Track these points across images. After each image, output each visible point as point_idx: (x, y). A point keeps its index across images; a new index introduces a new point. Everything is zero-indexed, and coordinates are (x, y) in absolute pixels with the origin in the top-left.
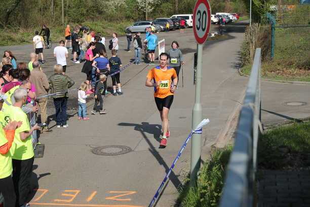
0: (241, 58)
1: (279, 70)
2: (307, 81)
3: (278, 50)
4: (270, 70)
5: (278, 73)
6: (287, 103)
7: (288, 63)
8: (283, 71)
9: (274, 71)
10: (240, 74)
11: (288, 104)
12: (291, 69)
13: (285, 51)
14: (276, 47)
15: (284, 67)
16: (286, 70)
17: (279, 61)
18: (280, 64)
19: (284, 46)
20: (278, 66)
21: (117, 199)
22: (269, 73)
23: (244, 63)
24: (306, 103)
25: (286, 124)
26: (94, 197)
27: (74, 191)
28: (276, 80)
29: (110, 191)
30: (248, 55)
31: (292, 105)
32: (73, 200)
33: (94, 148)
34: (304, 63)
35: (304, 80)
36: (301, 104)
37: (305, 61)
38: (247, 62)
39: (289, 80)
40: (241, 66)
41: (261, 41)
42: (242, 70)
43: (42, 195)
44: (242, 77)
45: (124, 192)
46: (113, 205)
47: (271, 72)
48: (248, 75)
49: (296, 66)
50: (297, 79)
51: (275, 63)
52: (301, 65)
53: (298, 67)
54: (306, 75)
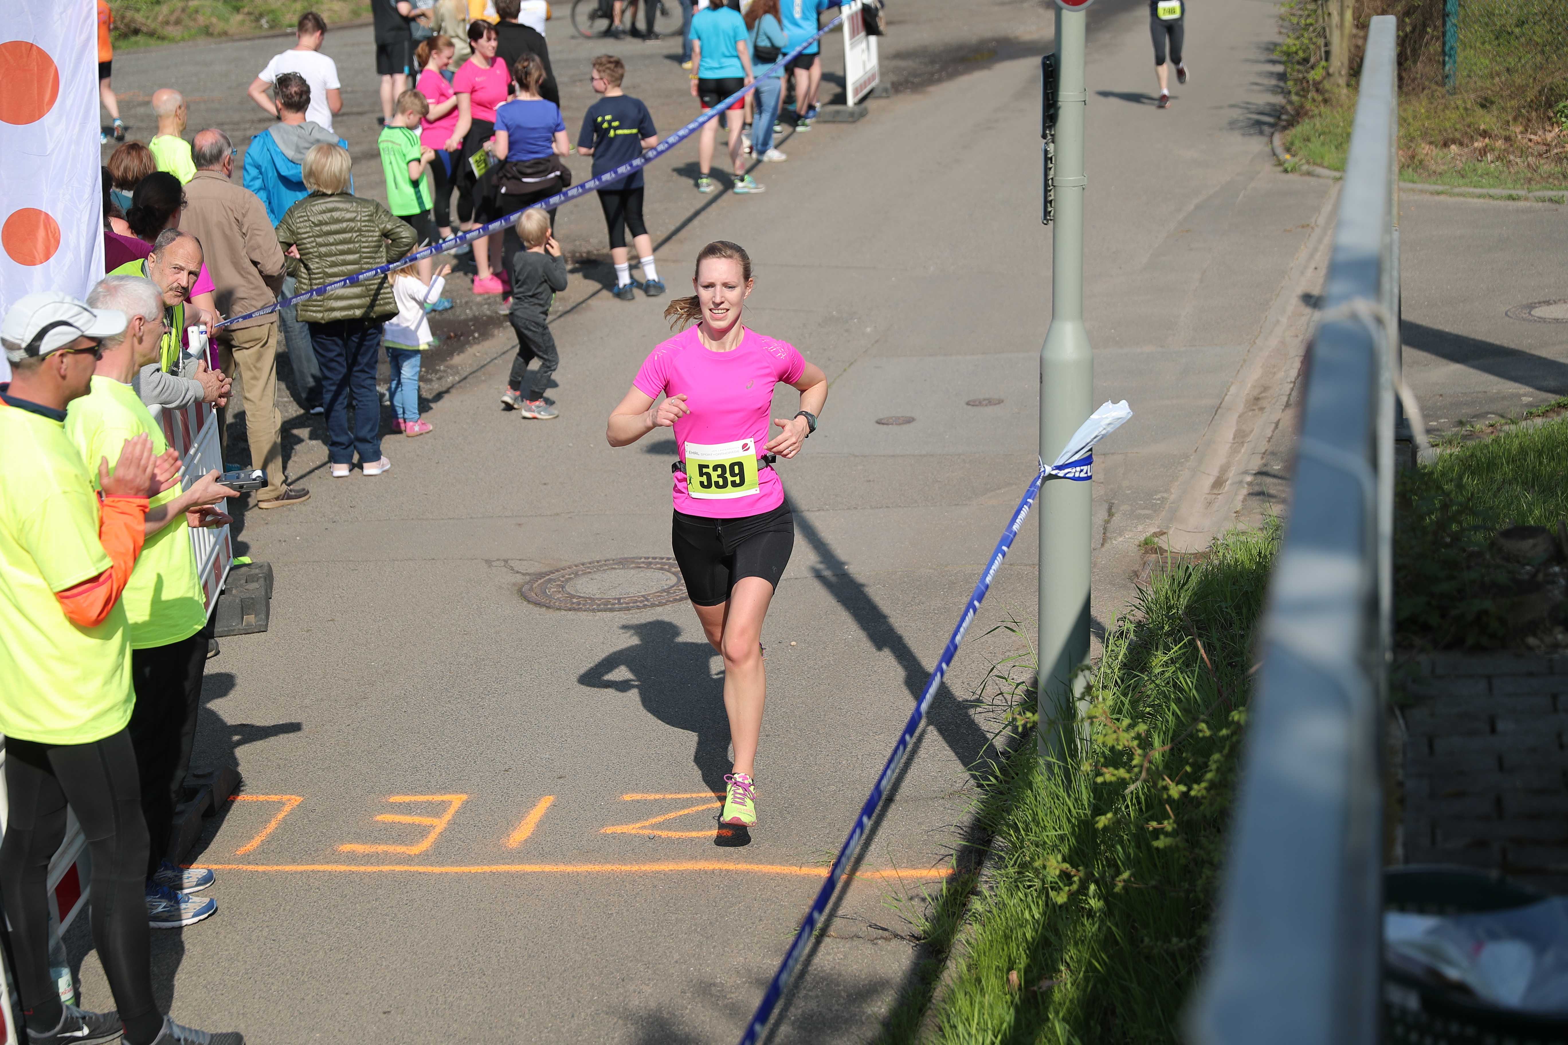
0: (1282, 77)
1: (1485, 134)
3: (1477, 27)
4: (1440, 139)
6: (1533, 305)
7: (1530, 95)
8: (1509, 139)
9: (1461, 144)
10: (1280, 164)
11: (1539, 312)
12: (1548, 128)
13: (1517, 31)
14: (1466, 15)
15: (1515, 119)
16: (1522, 133)
17: (1488, 89)
18: (1492, 103)
19: (1508, 5)
20: (1480, 112)
21: (659, 833)
22: (1436, 151)
23: (1298, 104)
25: (1532, 415)
26: (541, 824)
27: (439, 798)
28: (1472, 190)
29: (621, 793)
30: (1323, 63)
31: (1561, 316)
32: (437, 845)
33: (529, 574)
38: (1314, 100)
39: (1539, 186)
40: (1284, 120)
42: (1292, 143)
43: (273, 826)
44: (1292, 176)
45: (694, 795)
46: (644, 863)
47: (1446, 144)
48: (1321, 165)
51: (1466, 99)
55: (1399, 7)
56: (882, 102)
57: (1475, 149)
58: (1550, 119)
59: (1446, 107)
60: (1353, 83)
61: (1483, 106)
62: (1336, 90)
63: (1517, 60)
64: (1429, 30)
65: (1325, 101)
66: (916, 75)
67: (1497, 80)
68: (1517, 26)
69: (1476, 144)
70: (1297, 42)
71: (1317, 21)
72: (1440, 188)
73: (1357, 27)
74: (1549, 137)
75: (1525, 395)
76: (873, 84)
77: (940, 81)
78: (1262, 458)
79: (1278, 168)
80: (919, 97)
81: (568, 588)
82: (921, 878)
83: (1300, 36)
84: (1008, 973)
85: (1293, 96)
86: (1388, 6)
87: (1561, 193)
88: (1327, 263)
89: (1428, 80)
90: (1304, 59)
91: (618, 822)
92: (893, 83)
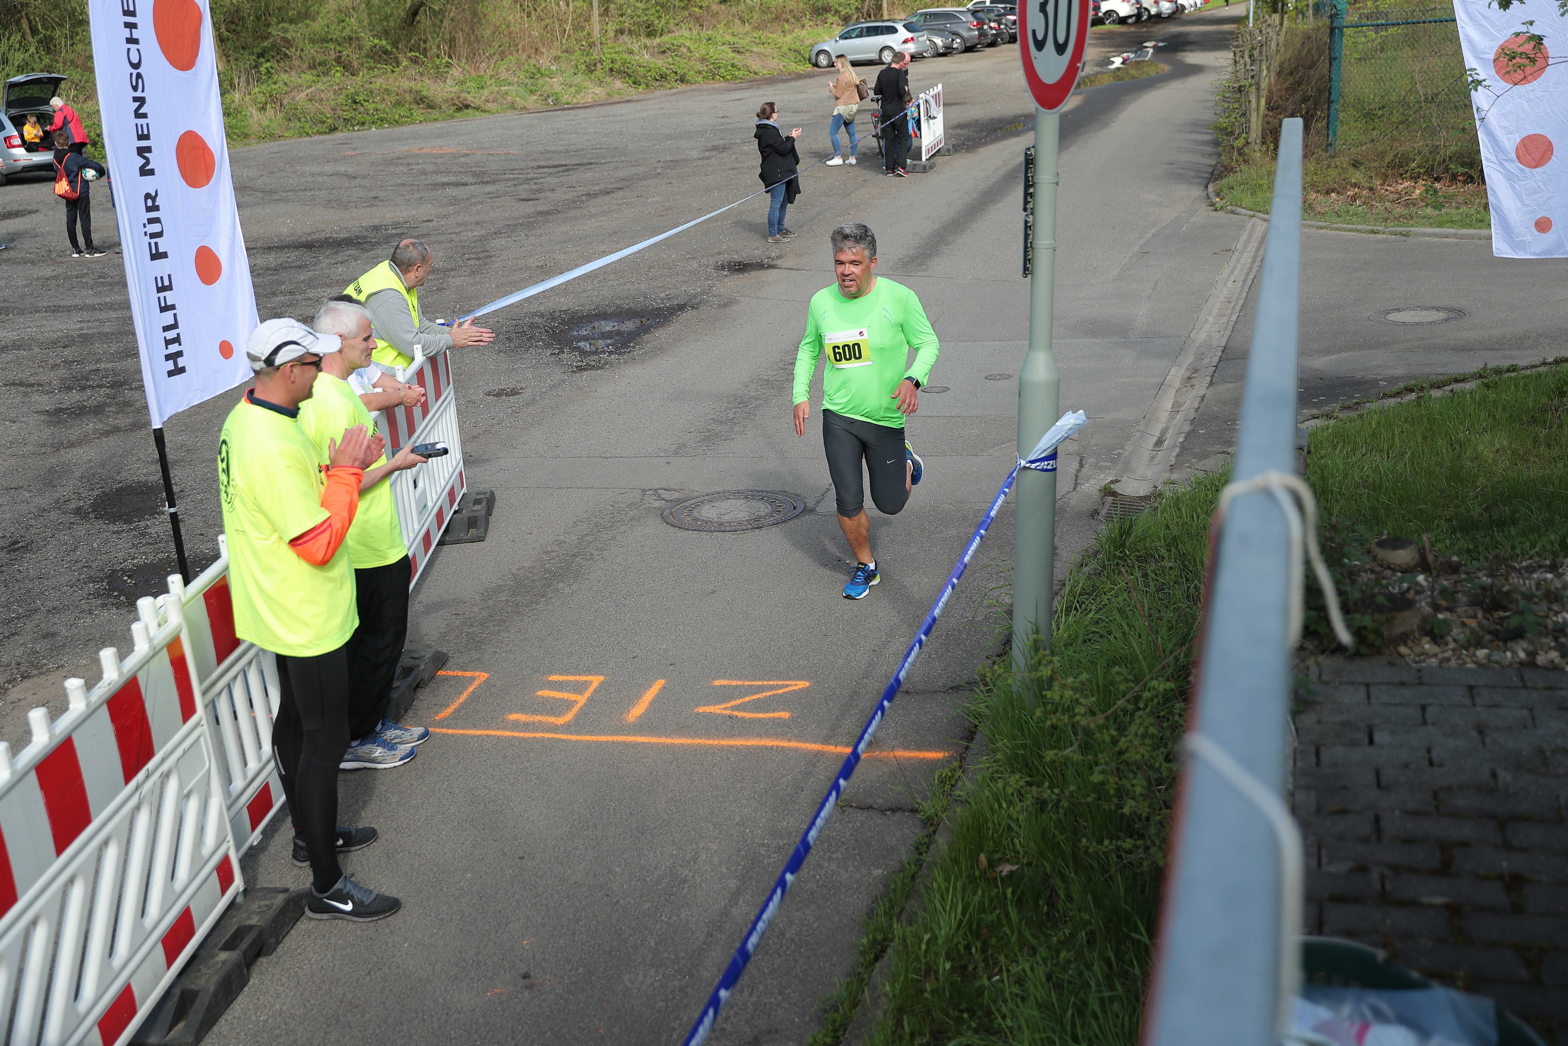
0: (1216, 143)
1: (1355, 186)
2: (1463, 226)
3: (1352, 111)
4: (1323, 189)
5: (1354, 198)
6: (1387, 313)
7: (1388, 158)
8: (1371, 189)
9: (1338, 193)
10: (1212, 205)
11: (1391, 317)
12: (1400, 181)
13: (1380, 113)
14: (1345, 102)
15: (1376, 175)
16: (1381, 185)
17: (1357, 154)
18: (1361, 164)
19: (1375, 95)
20: (1352, 170)
21: (737, 713)
22: (1321, 197)
23: (1226, 163)
24: (1459, 313)
25: (1386, 396)
26: (653, 703)
27: (584, 678)
28: (1345, 226)
29: (713, 679)
30: (1244, 135)
31: (1407, 320)
32: (577, 717)
33: (670, 501)
34: (1450, 158)
35: (1452, 222)
36: (1442, 315)
37: (1453, 149)
38: (1237, 161)
39: (1392, 224)
40: (1216, 174)
41: (1291, 80)
42: (1221, 190)
43: (465, 696)
44: (1220, 214)
45: (765, 683)
46: (723, 739)
47: (1328, 193)
48: (1241, 206)
49: (1421, 171)
50: (1424, 221)
51: (1343, 161)
52: (1439, 163)
53: (1429, 172)
54: (1457, 203)
55: (1298, 96)
56: (946, 158)
57: (1348, 196)
58: (1401, 175)
59: (1329, 167)
60: (1264, 148)
61: (1354, 166)
62: (1252, 154)
63: (1379, 133)
64: (1319, 112)
65: (1245, 161)
66: (968, 139)
67: (1364, 148)
68: (1380, 109)
69: (1349, 193)
70: (1226, 121)
71: (1241, 105)
72: (1324, 224)
73: (1268, 109)
74: (1400, 187)
75: (1381, 380)
76: (940, 146)
77: (985, 144)
78: (1191, 424)
79: (1211, 208)
80: (971, 155)
81: (696, 514)
82: (924, 759)
83: (1229, 117)
84: (978, 855)
85: (1223, 157)
86: (1290, 95)
87: (1408, 229)
88: (1242, 278)
89: (1316, 147)
90: (1231, 132)
91: (708, 703)
92: (953, 145)
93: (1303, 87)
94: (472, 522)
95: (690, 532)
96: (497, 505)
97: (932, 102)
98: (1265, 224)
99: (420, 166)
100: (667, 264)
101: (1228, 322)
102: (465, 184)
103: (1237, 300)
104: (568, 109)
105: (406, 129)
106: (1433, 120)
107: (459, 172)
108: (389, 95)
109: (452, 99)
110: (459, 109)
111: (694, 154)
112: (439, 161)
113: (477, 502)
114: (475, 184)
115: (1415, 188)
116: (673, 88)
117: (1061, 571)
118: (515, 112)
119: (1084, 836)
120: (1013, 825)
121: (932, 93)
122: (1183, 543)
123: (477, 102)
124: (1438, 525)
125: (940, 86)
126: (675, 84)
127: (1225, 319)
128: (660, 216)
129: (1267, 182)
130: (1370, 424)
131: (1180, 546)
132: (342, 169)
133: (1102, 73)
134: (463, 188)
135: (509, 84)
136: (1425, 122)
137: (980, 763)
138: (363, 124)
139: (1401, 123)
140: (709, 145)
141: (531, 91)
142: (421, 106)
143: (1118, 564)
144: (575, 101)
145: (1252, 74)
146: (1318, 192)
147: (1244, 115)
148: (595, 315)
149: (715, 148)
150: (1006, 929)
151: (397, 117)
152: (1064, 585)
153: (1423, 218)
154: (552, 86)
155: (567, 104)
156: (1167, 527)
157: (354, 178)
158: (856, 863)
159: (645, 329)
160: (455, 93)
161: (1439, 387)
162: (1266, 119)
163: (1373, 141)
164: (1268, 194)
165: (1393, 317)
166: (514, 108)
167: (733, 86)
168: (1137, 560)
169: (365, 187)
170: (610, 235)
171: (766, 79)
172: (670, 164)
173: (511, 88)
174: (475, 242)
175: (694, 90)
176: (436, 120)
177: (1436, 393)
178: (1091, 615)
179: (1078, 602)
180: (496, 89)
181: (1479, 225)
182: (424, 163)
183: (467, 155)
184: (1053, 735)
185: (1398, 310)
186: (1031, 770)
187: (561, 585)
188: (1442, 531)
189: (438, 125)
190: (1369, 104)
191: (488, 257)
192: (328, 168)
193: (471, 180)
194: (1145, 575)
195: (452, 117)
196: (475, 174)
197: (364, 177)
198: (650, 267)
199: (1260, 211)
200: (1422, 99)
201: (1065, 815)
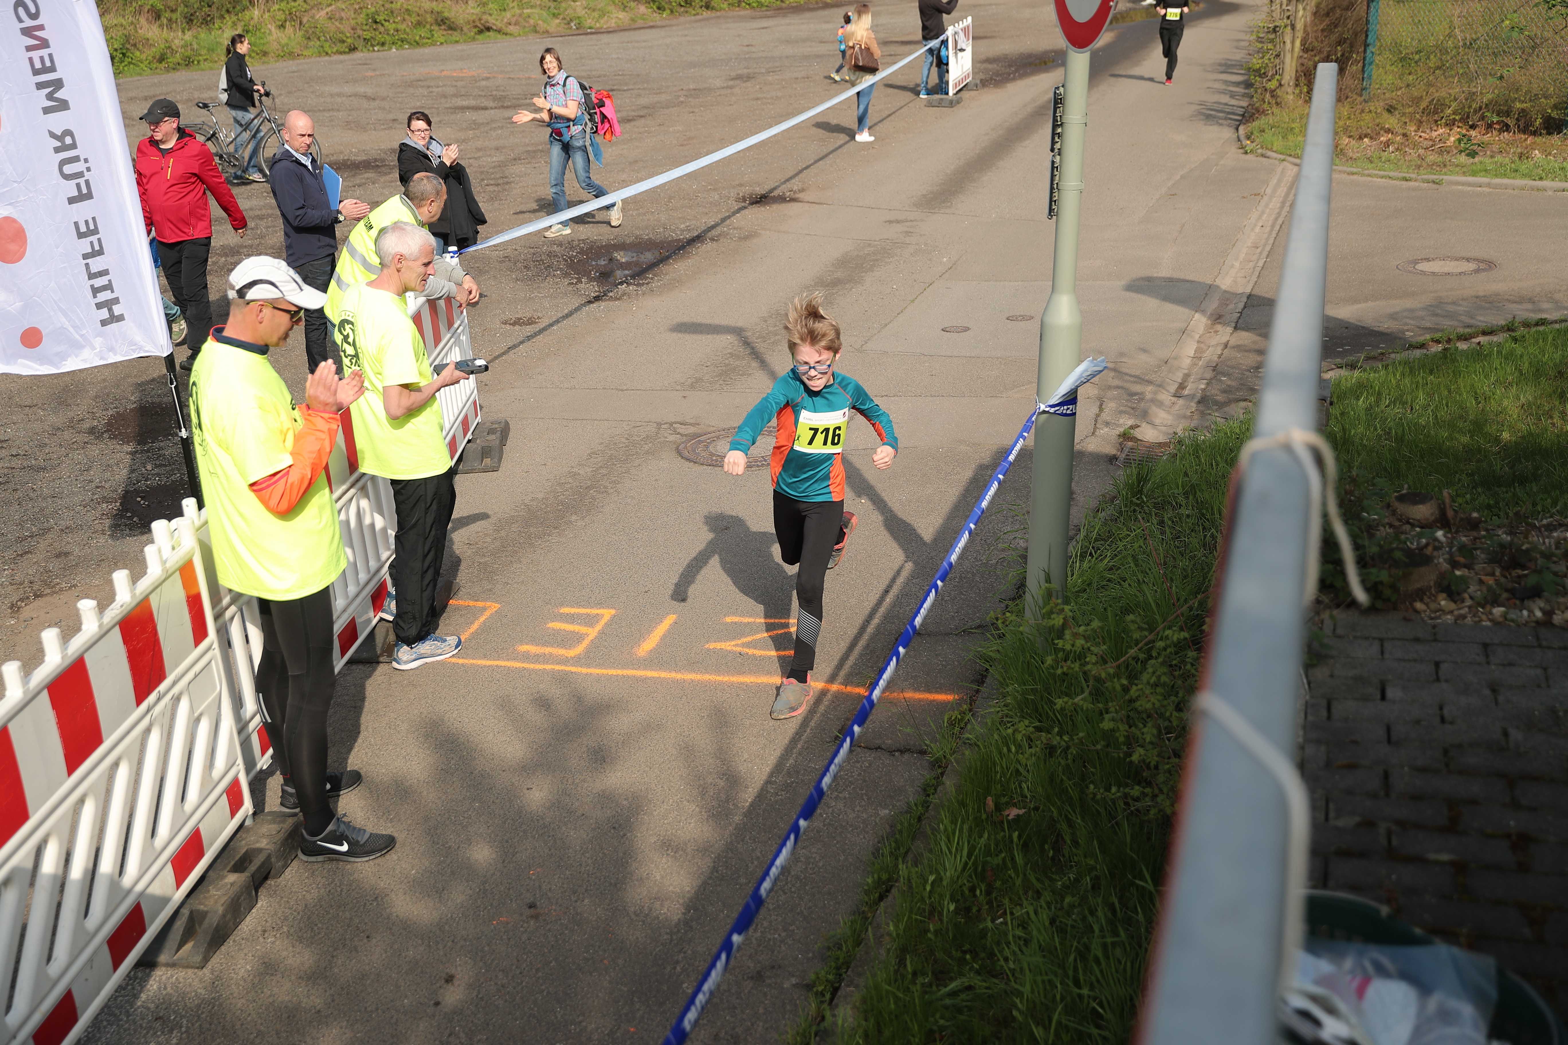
0: (1248, 85)
1: (1389, 131)
2: (1496, 176)
3: (1387, 54)
4: (1355, 134)
5: (1387, 144)
6: (1416, 262)
7: (1423, 105)
8: (1405, 135)
9: (1371, 138)
10: (1242, 147)
11: (1421, 267)
12: (1435, 128)
13: (1417, 57)
14: (1381, 46)
15: (1410, 121)
16: (1415, 131)
17: (1392, 99)
18: (1395, 109)
19: (1412, 39)
20: (1386, 115)
21: (747, 650)
22: (1353, 142)
23: (1257, 105)
24: (1489, 265)
25: (1413, 347)
26: (663, 638)
27: (595, 611)
28: (1377, 172)
29: (725, 616)
30: (1277, 77)
31: (1436, 271)
32: (588, 651)
33: (686, 435)
34: (1487, 105)
35: (1486, 171)
36: (1472, 266)
37: (1490, 96)
38: (1269, 103)
39: (1425, 171)
40: (1247, 116)
41: (1327, 21)
42: (1252, 133)
43: (475, 626)
44: (1249, 157)
45: (776, 621)
46: (733, 675)
47: (1361, 138)
48: (1271, 150)
49: (1457, 118)
50: (1457, 169)
51: (1378, 106)
52: (1475, 111)
53: (1465, 120)
54: (1493, 152)
55: (1334, 37)
56: (973, 93)
57: (1381, 142)
58: (1436, 121)
59: (1363, 111)
60: (1297, 91)
61: (1389, 111)
62: (1285, 96)
63: (1415, 77)
64: (1354, 56)
65: (1277, 104)
66: (997, 74)
67: (1399, 93)
68: (1416, 53)
69: (1382, 139)
70: (1260, 61)
71: (1275, 46)
72: (1355, 170)
73: (1303, 51)
74: (1434, 134)
75: (1408, 331)
76: (968, 81)
77: (1014, 79)
78: (1214, 370)
79: (1242, 151)
80: (998, 90)
81: (711, 449)
82: (934, 701)
83: (1263, 57)
84: (986, 798)
85: (1255, 99)
86: (1325, 37)
87: (1441, 177)
88: (1270, 223)
89: (1352, 91)
90: (1264, 73)
91: (719, 640)
92: (981, 80)
93: (1340, 29)
94: (486, 452)
95: (705, 467)
96: (511, 435)
97: (962, 34)
98: (1295, 169)
99: (440, 89)
100: (688, 194)
101: (1254, 268)
102: (485, 108)
103: (1265, 245)
104: (591, 33)
105: (426, 51)
106: (1471, 66)
107: (480, 96)
108: (409, 15)
109: (474, 22)
110: (481, 32)
111: (718, 83)
112: (459, 84)
113: (491, 431)
114: (496, 108)
115: (1449, 135)
116: (698, 14)
117: (1077, 515)
118: (538, 35)
119: (1092, 782)
120: (1021, 770)
121: (961, 26)
122: (1202, 491)
123: (499, 24)
124: (1459, 480)
125: (970, 19)
126: (700, 11)
127: (1251, 265)
128: (682, 145)
129: (1299, 125)
130: (1395, 375)
131: (1198, 493)
132: (361, 89)
133: (1135, 9)
134: (483, 112)
135: (532, 7)
136: (1462, 67)
137: (990, 706)
138: (383, 44)
139: (1439, 68)
140: (733, 74)
141: (554, 14)
142: (443, 27)
143: (1135, 511)
144: (598, 25)
145: (1289, 14)
146: (1350, 137)
147: (1278, 56)
148: (614, 245)
149: (739, 77)
150: (1011, 872)
151: (417, 38)
152: (1080, 530)
153: (1457, 166)
154: (575, 10)
155: (590, 28)
156: (1186, 474)
157: (374, 99)
158: (863, 803)
159: (663, 260)
160: (477, 15)
161: (1466, 339)
162: (1300, 61)
163: (1408, 85)
164: (1299, 138)
165: (1422, 266)
166: (536, 32)
167: (758, 14)
168: (1154, 507)
169: (384, 109)
170: (630, 163)
171: (793, 7)
172: (693, 92)
173: (533, 10)
174: (494, 167)
175: (718, 17)
176: (457, 42)
177: (1462, 346)
178: (1106, 561)
179: (1093, 547)
180: (518, 11)
181: (1513, 175)
182: (444, 86)
183: (487, 79)
184: (1064, 681)
185: (1428, 260)
186: (1041, 716)
187: (574, 518)
188: (1463, 486)
189: (459, 47)
190: (1407, 48)
191: (507, 183)
192: (348, 89)
193: (492, 104)
194: (1162, 523)
195: (474, 39)
196: (495, 98)
197: (383, 99)
198: (670, 198)
199: (1290, 155)
200: (1461, 44)
201: (1074, 760)
